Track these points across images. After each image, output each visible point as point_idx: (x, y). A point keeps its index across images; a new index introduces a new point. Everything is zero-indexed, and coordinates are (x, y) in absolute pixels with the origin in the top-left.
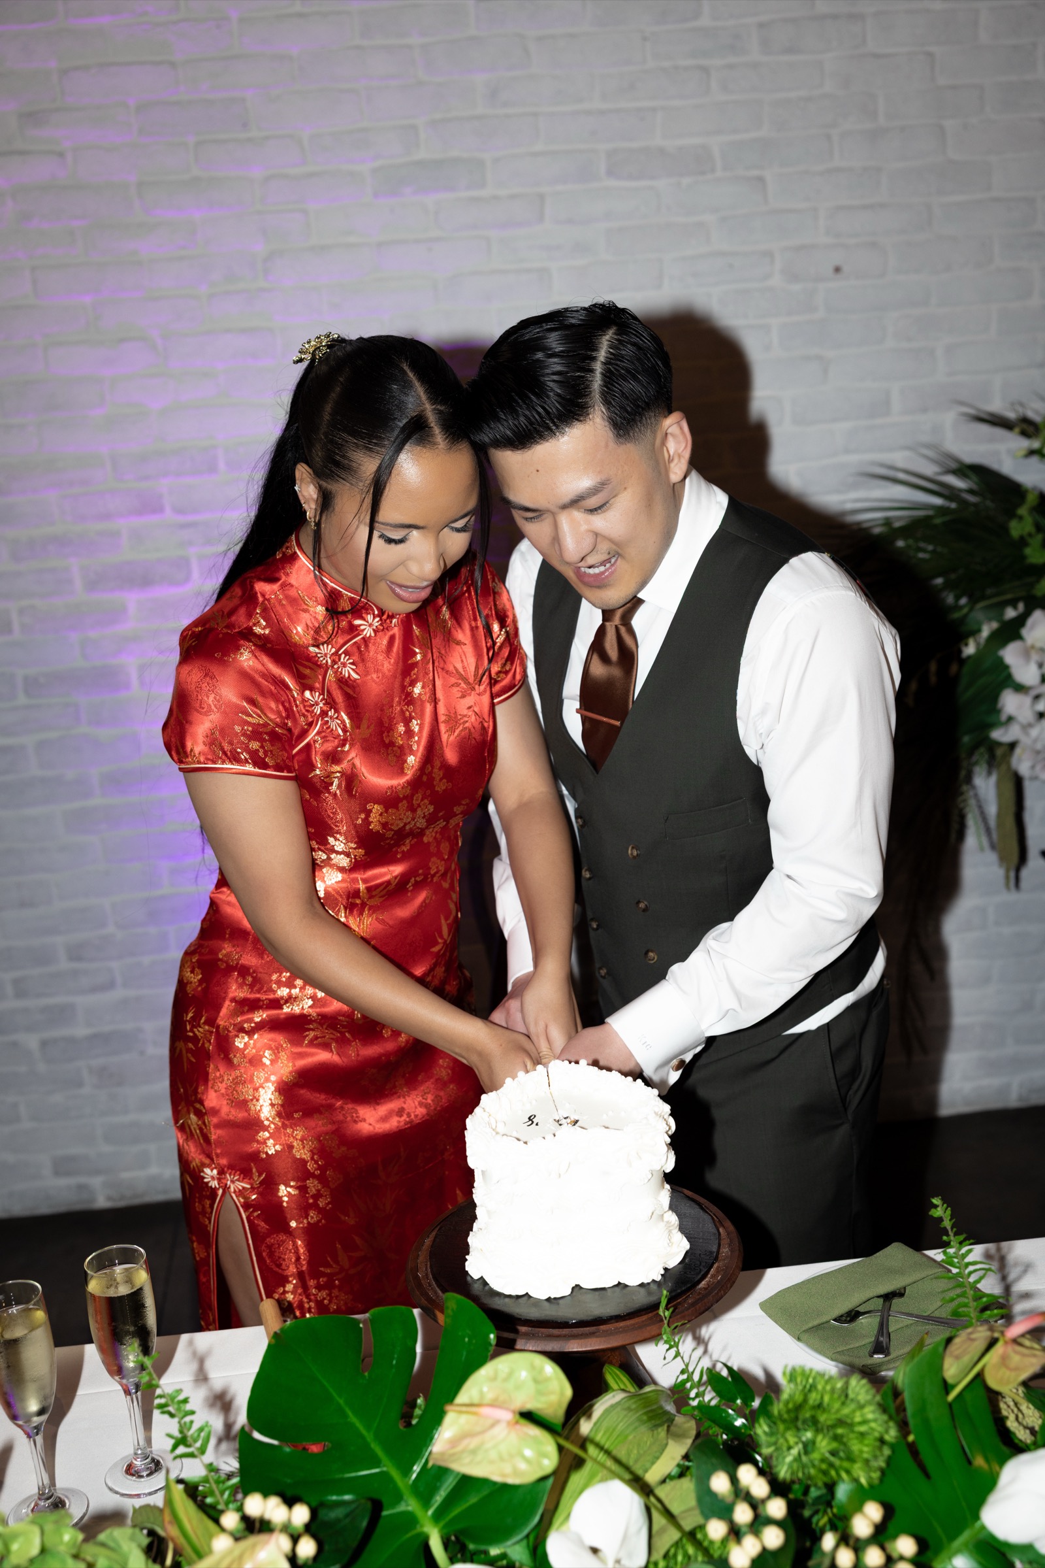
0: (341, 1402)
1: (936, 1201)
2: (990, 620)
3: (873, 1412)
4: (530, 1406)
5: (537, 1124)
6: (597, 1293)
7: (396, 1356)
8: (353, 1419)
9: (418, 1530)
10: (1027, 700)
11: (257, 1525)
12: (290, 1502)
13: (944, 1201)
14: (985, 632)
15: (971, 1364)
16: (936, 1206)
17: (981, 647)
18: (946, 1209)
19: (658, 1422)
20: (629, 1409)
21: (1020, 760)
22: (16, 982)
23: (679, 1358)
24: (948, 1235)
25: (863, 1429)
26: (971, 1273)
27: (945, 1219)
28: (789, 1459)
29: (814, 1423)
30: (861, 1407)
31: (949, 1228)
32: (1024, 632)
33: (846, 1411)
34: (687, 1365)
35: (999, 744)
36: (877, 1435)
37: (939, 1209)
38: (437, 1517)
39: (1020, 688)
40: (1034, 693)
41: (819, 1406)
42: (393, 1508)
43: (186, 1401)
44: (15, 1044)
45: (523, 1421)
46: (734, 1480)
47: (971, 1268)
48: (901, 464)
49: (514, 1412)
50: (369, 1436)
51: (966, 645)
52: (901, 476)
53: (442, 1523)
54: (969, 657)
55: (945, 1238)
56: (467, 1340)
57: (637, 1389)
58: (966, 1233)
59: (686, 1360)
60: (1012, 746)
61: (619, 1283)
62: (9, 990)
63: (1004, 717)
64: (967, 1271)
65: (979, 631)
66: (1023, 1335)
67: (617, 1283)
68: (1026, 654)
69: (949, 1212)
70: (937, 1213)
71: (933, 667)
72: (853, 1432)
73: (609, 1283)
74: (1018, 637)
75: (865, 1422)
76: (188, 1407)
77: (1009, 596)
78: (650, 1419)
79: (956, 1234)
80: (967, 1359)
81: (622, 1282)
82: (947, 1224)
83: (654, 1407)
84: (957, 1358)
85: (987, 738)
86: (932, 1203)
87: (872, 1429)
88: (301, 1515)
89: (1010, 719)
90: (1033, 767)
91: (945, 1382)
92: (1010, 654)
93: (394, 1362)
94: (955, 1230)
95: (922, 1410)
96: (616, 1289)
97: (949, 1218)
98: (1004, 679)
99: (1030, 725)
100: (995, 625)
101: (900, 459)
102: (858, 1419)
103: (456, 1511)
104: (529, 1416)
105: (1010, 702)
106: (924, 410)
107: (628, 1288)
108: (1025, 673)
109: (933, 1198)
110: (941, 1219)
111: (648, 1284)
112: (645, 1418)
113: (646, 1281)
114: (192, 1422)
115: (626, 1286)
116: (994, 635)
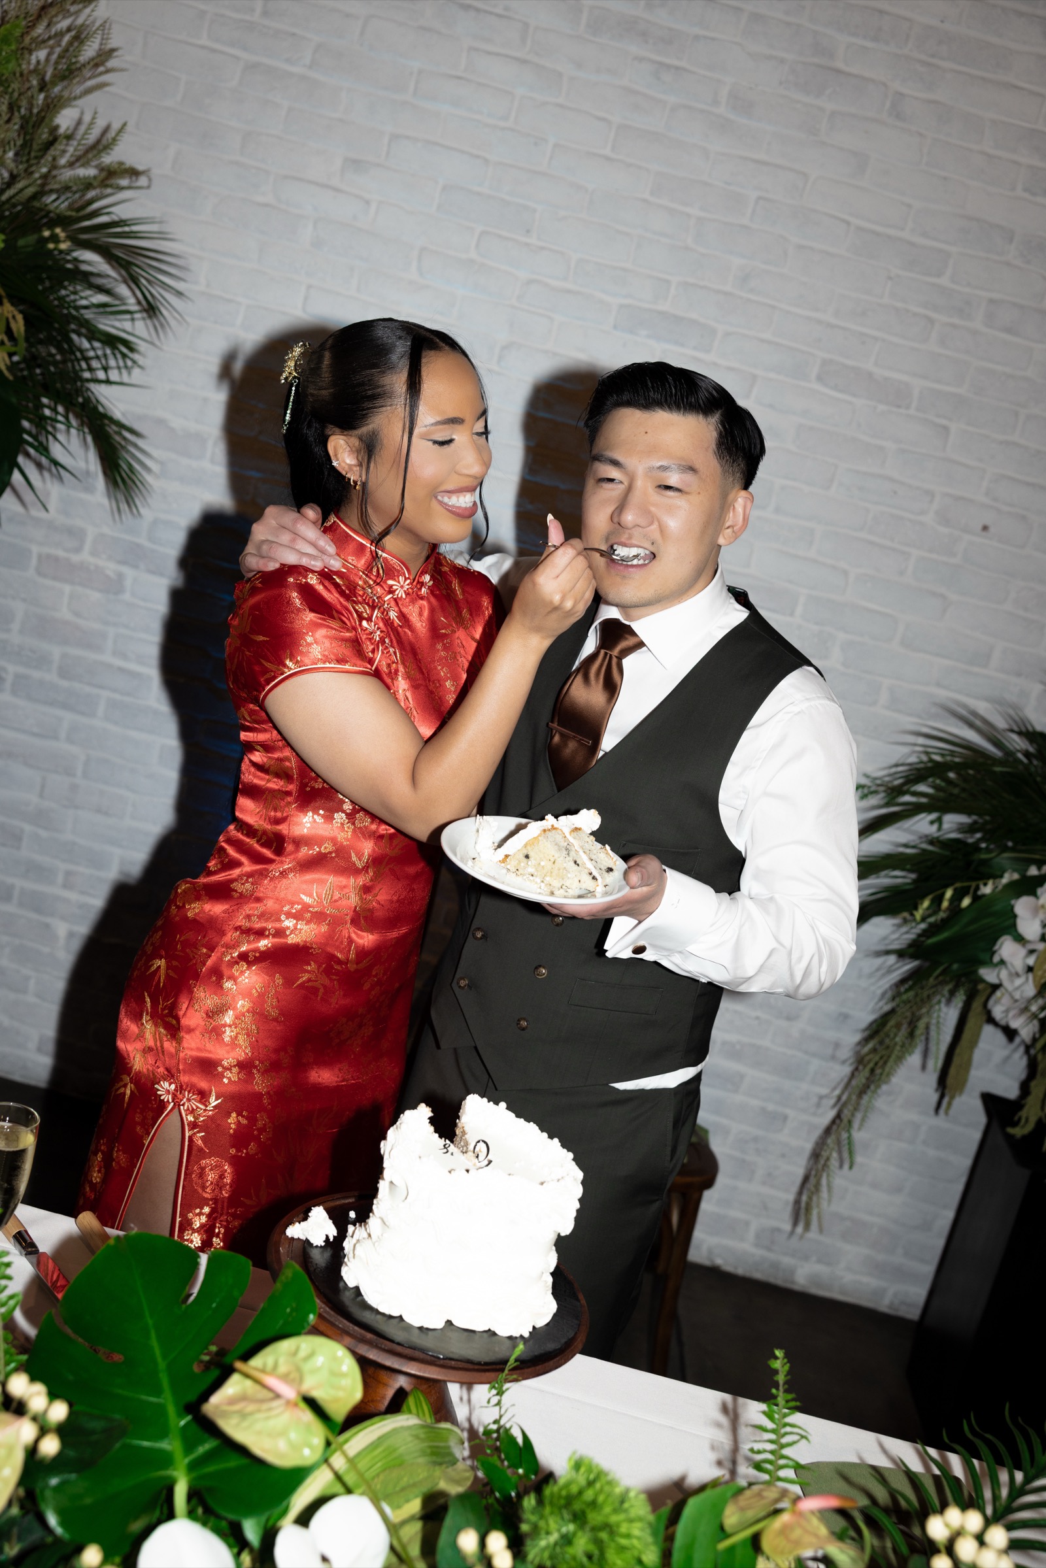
0: (150, 1322)
1: (779, 1353)
2: (1015, 870)
3: (642, 1530)
4: (317, 1394)
5: (452, 1154)
6: (466, 1334)
7: (218, 1300)
8: (154, 1343)
9: (169, 1472)
10: (1022, 952)
11: (14, 1405)
12: (53, 1395)
13: (786, 1356)
14: (1005, 880)
15: (752, 1520)
16: (776, 1358)
17: (998, 890)
18: (785, 1364)
19: (439, 1460)
20: (417, 1437)
21: (998, 1001)
22: (68, 874)
23: (498, 1408)
24: (777, 1389)
25: (623, 1542)
26: (786, 1434)
27: (780, 1373)
28: (543, 1543)
29: (579, 1518)
30: (631, 1521)
31: (781, 1383)
32: (1039, 891)
33: (614, 1519)
34: (501, 1416)
35: (983, 981)
36: (636, 1553)
37: (778, 1362)
38: (192, 1467)
39: (1020, 939)
40: (1031, 947)
41: (593, 1504)
42: (156, 1441)
43: (8, 1265)
44: (47, 926)
45: (303, 1405)
46: (482, 1544)
47: (788, 1429)
48: (981, 712)
49: (299, 1393)
50: (162, 1365)
51: (985, 884)
52: (978, 723)
53: (194, 1475)
54: (984, 896)
55: (774, 1391)
56: (288, 1310)
57: (433, 1421)
58: (796, 1394)
59: (502, 1412)
60: (995, 987)
61: (489, 1330)
62: (60, 878)
63: (996, 959)
64: (783, 1431)
65: (1001, 876)
66: (812, 1512)
67: (487, 1329)
68: (1036, 910)
69: (787, 1367)
70: (776, 1364)
71: (949, 893)
72: (613, 1540)
73: (480, 1327)
74: (1033, 893)
75: (628, 1536)
76: (9, 1271)
77: (1037, 857)
78: (433, 1454)
79: (786, 1391)
80: (751, 1514)
81: (492, 1329)
82: (781, 1378)
83: (442, 1444)
84: (742, 1509)
85: (975, 972)
86: (774, 1354)
87: (634, 1547)
88: (59, 1412)
89: (1002, 962)
90: (1007, 1011)
91: (722, 1528)
92: (1022, 906)
93: (214, 1305)
94: (786, 1386)
95: (689, 1547)
96: (485, 1334)
97: (785, 1373)
98: (1008, 925)
99: (1018, 975)
100: (1016, 876)
101: (983, 708)
102: (623, 1529)
103: (211, 1468)
104: (312, 1403)
105: (1007, 949)
106: (1019, 675)
107: (496, 1337)
108: (1029, 927)
109: (777, 1348)
110: (776, 1372)
111: (516, 1338)
112: (429, 1451)
113: (514, 1335)
114: (5, 1287)
115: (494, 1334)
116: (1012, 885)
